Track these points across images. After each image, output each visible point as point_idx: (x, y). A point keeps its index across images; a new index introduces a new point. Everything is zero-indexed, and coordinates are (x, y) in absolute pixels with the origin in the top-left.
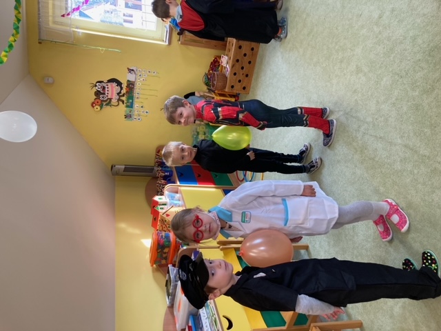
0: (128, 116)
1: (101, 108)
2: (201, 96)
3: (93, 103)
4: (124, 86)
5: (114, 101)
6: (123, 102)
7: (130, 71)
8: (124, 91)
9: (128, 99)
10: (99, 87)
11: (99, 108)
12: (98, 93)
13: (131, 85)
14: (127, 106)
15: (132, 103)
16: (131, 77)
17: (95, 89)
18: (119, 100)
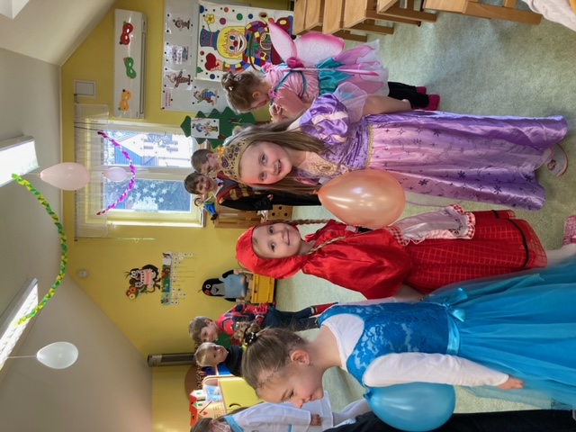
0: (164, 301)
1: (136, 295)
2: (240, 274)
3: (128, 291)
4: (160, 271)
5: (150, 288)
6: (159, 287)
7: (166, 255)
8: (160, 276)
9: (164, 284)
10: (134, 275)
11: (134, 296)
12: (133, 281)
13: (167, 270)
14: (164, 291)
15: (169, 287)
16: (167, 262)
17: (130, 278)
18: (155, 285)
